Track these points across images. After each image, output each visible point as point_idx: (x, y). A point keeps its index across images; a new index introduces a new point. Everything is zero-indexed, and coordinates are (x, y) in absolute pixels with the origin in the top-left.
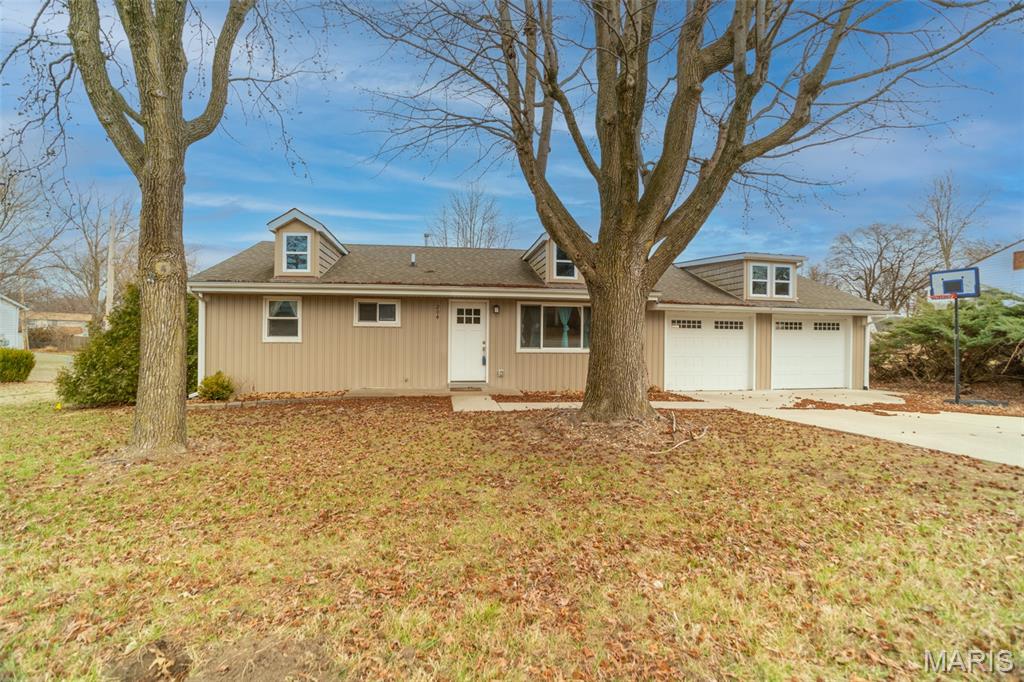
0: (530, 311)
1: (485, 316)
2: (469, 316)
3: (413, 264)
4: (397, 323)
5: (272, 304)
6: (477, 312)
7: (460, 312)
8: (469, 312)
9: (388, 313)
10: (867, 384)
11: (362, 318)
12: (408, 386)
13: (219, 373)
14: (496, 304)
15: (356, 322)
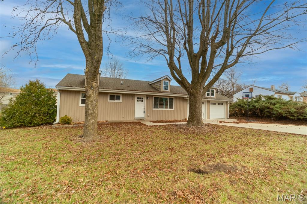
0: (156, 99)
1: (145, 100)
2: (140, 99)
3: (122, 84)
4: (121, 101)
5: (82, 94)
6: (142, 98)
7: (138, 98)
8: (140, 98)
9: (118, 98)
10: (228, 118)
11: (110, 99)
12: (123, 119)
13: (66, 116)
14: (148, 97)
15: (109, 101)
